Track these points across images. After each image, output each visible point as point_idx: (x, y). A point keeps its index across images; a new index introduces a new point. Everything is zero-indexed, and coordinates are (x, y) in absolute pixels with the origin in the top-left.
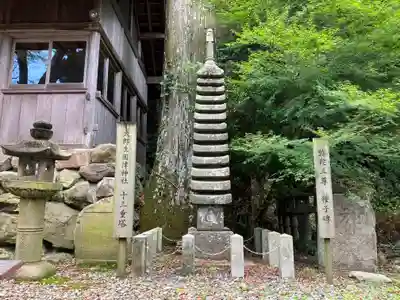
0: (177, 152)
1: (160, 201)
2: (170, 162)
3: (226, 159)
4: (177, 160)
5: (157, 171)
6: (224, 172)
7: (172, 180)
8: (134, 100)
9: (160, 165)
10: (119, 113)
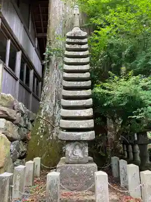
0: (54, 101)
1: (41, 137)
2: (50, 108)
3: (90, 101)
4: (55, 106)
5: (41, 114)
6: (89, 112)
7: (51, 121)
8: (32, 72)
9: (43, 111)
10: (19, 78)
